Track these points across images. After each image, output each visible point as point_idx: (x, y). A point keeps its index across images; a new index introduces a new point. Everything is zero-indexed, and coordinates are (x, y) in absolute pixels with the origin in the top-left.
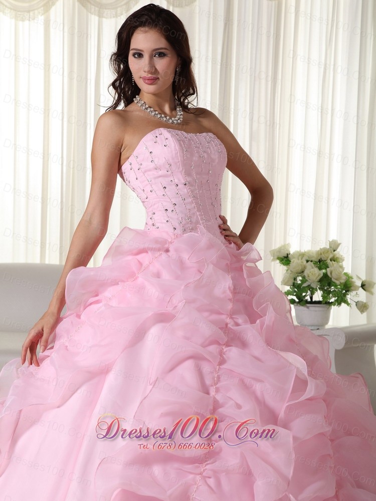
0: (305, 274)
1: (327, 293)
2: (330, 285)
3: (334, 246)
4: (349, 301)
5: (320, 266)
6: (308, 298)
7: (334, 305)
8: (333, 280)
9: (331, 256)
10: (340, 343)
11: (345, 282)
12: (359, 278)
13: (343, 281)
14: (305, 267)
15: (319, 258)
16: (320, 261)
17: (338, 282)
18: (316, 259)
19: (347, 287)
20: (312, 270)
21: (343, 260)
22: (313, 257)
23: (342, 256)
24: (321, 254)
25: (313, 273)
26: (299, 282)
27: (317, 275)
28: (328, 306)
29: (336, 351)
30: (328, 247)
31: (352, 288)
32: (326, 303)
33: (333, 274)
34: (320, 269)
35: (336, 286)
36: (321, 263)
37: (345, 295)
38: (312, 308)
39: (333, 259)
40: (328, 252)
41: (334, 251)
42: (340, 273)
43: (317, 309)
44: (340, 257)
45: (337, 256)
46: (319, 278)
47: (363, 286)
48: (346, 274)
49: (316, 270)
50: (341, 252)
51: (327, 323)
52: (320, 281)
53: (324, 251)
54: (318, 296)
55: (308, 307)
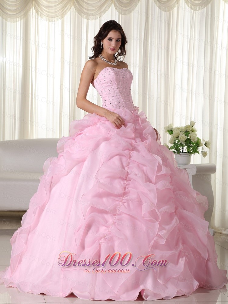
0: (179, 138)
1: (189, 147)
2: (190, 144)
3: (193, 124)
4: (199, 152)
5: (186, 134)
6: (181, 150)
7: (192, 153)
8: (191, 140)
9: (191, 129)
10: (194, 172)
11: (197, 142)
12: (203, 140)
13: (196, 141)
14: (179, 135)
15: (186, 130)
16: (186, 132)
17: (193, 142)
18: (184, 131)
19: (198, 144)
20: (182, 135)
21: (197, 131)
22: (183, 130)
23: (196, 129)
24: (186, 128)
25: (183, 137)
26: (177, 142)
27: (184, 138)
28: (190, 154)
29: (193, 176)
30: (190, 124)
31: (200, 145)
32: (189, 152)
33: (191, 137)
34: (186, 135)
35: (193, 144)
36: (187, 133)
37: (197, 148)
38: (183, 155)
39: (192, 131)
40: (189, 127)
41: (192, 126)
42: (195, 137)
43: (185, 155)
44: (195, 129)
45: (194, 129)
46: (185, 139)
47: (205, 144)
48: (197, 138)
49: (184, 135)
50: (196, 127)
51: (189, 163)
52: (186, 141)
53: (187, 127)
54: (185, 149)
55: (181, 155)
